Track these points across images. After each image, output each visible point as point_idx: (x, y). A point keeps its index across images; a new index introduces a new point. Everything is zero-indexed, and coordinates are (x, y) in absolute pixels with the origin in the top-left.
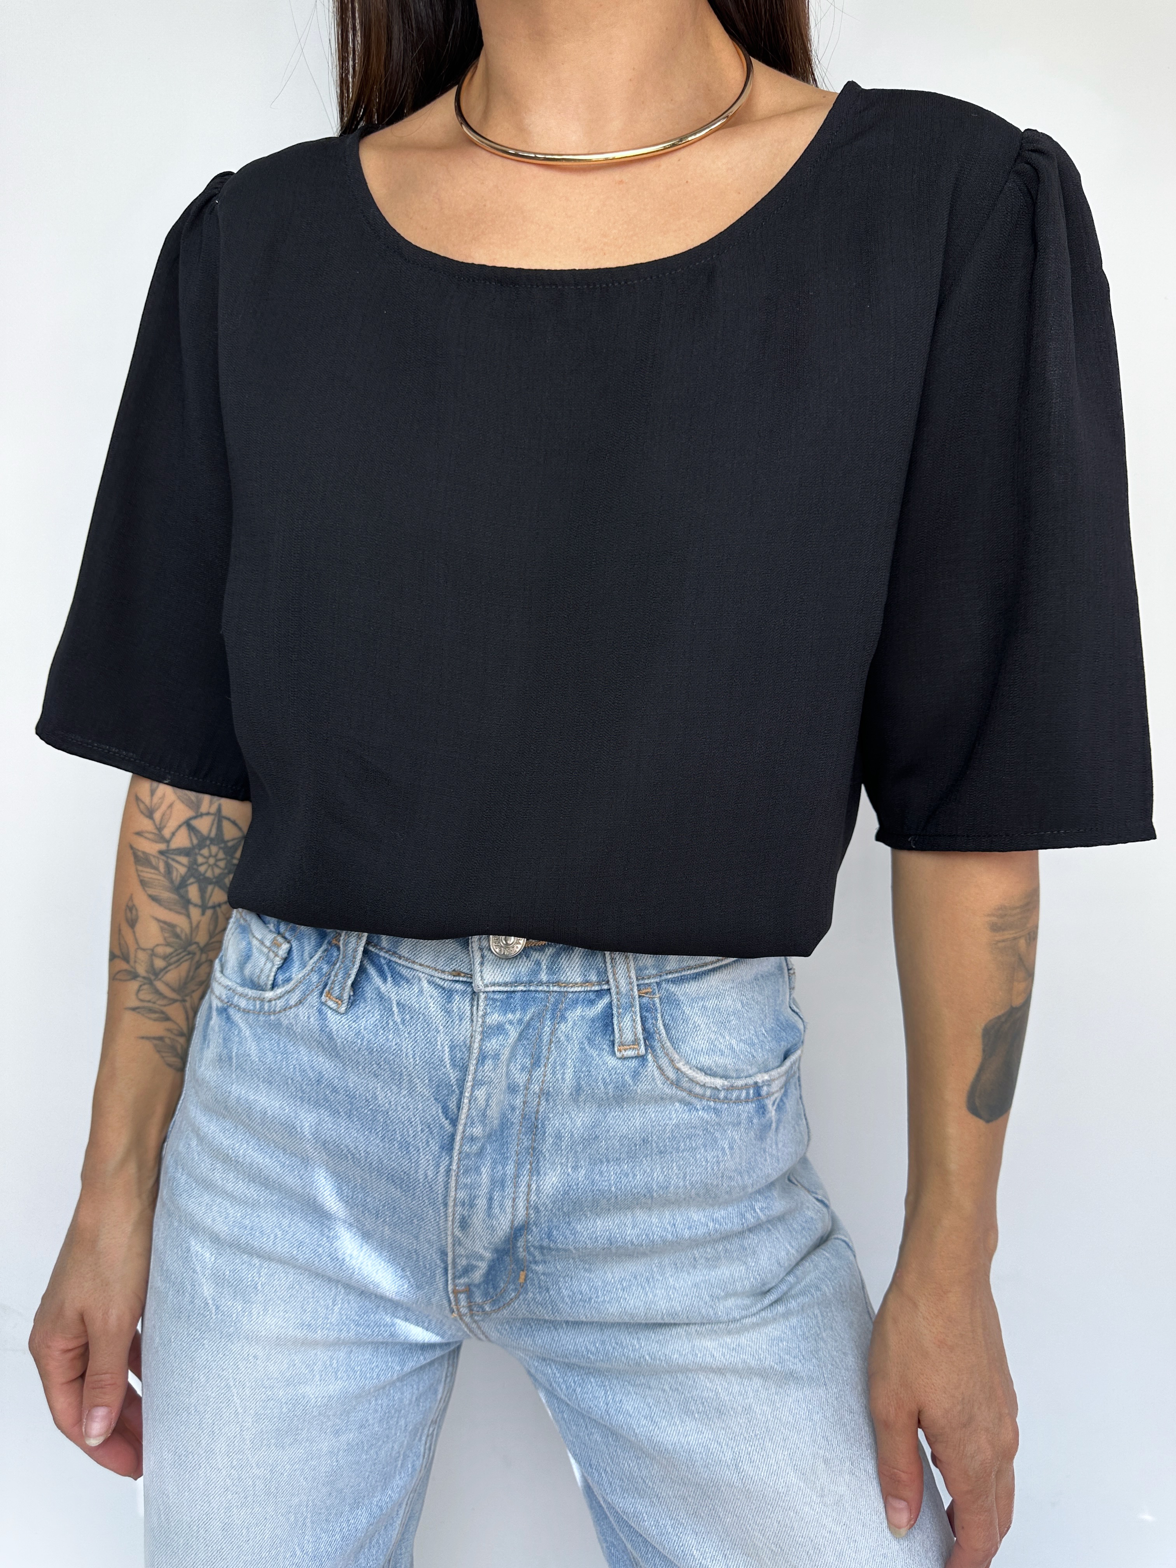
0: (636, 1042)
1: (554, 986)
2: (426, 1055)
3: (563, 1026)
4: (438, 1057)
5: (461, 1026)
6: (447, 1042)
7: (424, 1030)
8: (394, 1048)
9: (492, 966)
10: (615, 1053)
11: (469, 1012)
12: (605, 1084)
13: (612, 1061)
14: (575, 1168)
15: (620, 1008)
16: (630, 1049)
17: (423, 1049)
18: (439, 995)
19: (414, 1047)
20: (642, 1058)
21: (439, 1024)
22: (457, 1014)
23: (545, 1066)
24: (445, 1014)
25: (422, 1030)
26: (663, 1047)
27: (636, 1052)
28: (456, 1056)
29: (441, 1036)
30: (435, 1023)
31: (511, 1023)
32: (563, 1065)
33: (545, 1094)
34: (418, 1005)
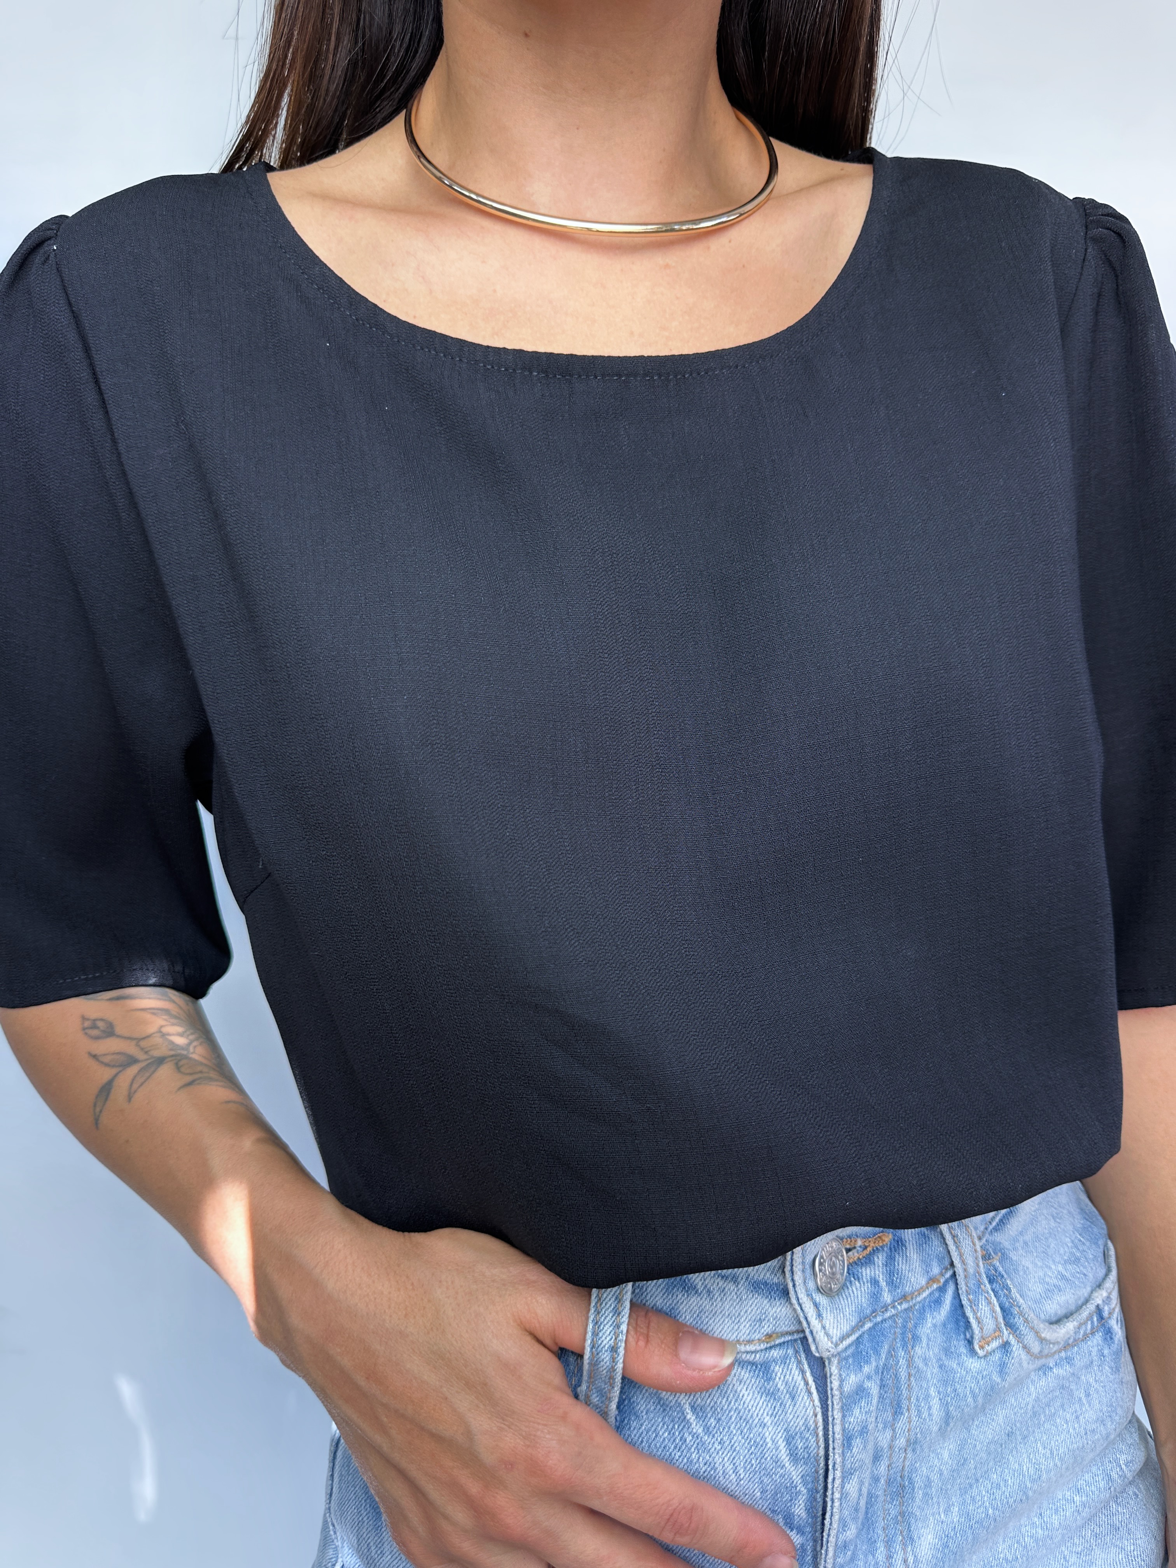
0: (998, 1329)
1: (900, 1304)
2: (753, 1462)
3: (919, 1351)
4: (771, 1458)
5: (797, 1406)
6: (780, 1435)
7: (742, 1432)
8: (704, 1469)
10: (976, 1353)
11: (802, 1383)
12: (975, 1397)
13: (973, 1364)
14: (947, 1511)
15: (970, 1294)
16: (993, 1339)
17: (747, 1457)
18: (752, 1374)
19: (734, 1459)
20: (1006, 1345)
21: (762, 1415)
22: (785, 1391)
23: (908, 1410)
24: (768, 1399)
25: (739, 1432)
26: (1026, 1321)
27: (1001, 1341)
28: (797, 1448)
29: (770, 1429)
30: (757, 1415)
31: (869, 1377)
32: (927, 1397)
33: (913, 1444)
34: (725, 1399)
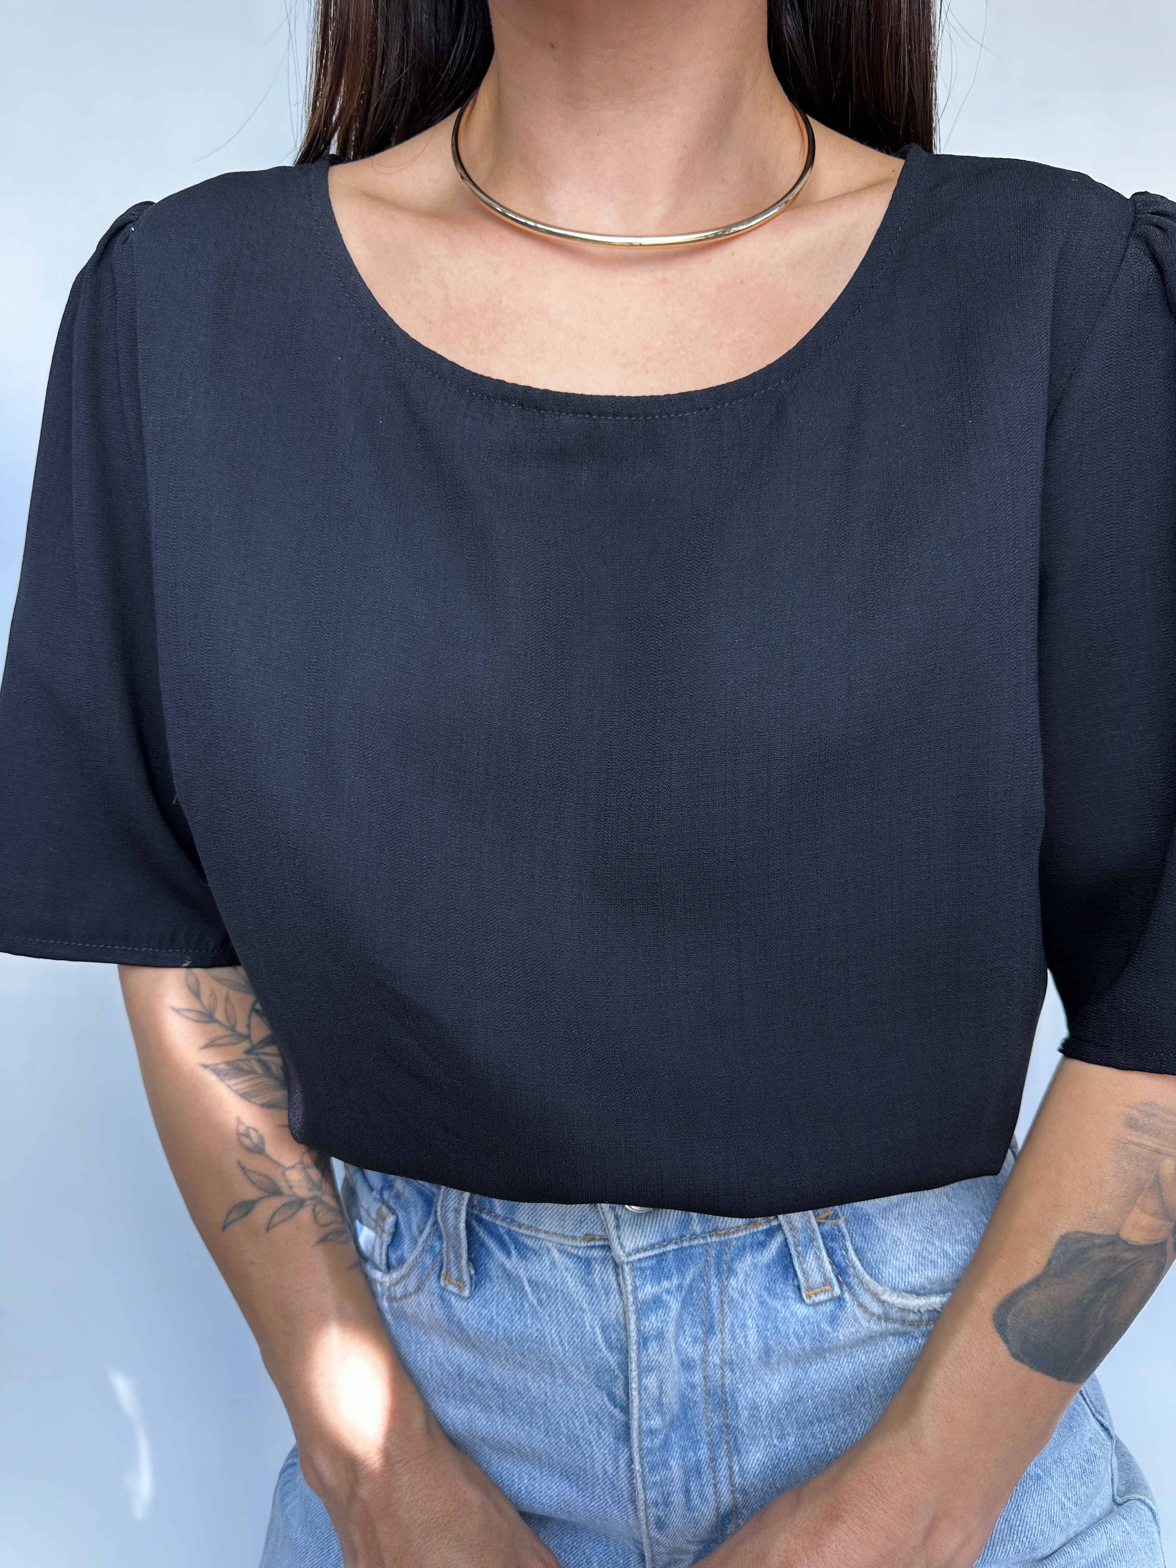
0: (827, 1282)
1: (711, 1236)
2: (575, 1339)
3: (733, 1282)
4: (590, 1340)
5: (610, 1302)
6: (597, 1322)
7: (566, 1311)
8: (536, 1335)
9: (630, 1228)
10: (803, 1299)
11: (615, 1284)
12: (799, 1338)
13: (801, 1310)
14: (782, 1437)
15: (798, 1246)
16: (822, 1291)
17: (570, 1333)
18: (576, 1265)
19: (559, 1332)
20: (840, 1299)
21: (582, 1301)
22: (601, 1287)
23: (721, 1332)
24: (587, 1289)
25: (564, 1310)
26: (861, 1282)
27: (830, 1295)
28: (611, 1337)
29: (588, 1315)
30: (578, 1300)
31: (668, 1292)
32: (744, 1326)
33: (728, 1363)
34: (553, 1281)
